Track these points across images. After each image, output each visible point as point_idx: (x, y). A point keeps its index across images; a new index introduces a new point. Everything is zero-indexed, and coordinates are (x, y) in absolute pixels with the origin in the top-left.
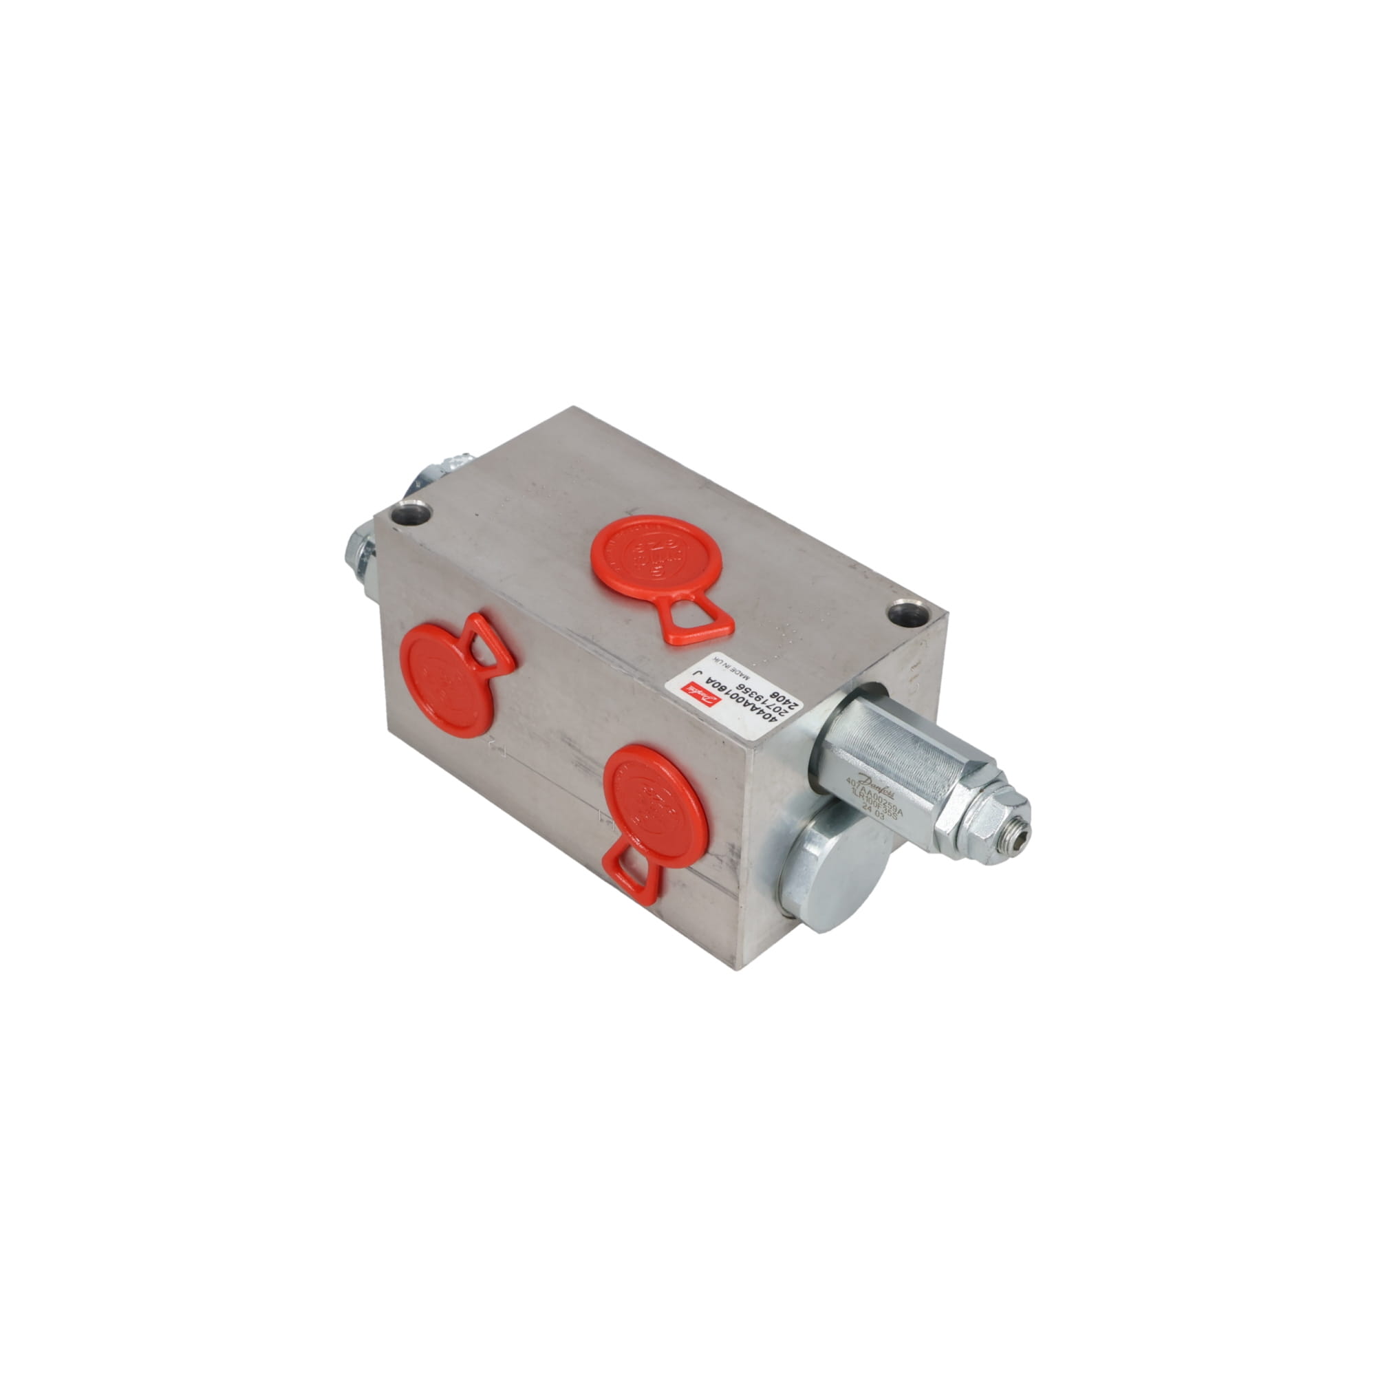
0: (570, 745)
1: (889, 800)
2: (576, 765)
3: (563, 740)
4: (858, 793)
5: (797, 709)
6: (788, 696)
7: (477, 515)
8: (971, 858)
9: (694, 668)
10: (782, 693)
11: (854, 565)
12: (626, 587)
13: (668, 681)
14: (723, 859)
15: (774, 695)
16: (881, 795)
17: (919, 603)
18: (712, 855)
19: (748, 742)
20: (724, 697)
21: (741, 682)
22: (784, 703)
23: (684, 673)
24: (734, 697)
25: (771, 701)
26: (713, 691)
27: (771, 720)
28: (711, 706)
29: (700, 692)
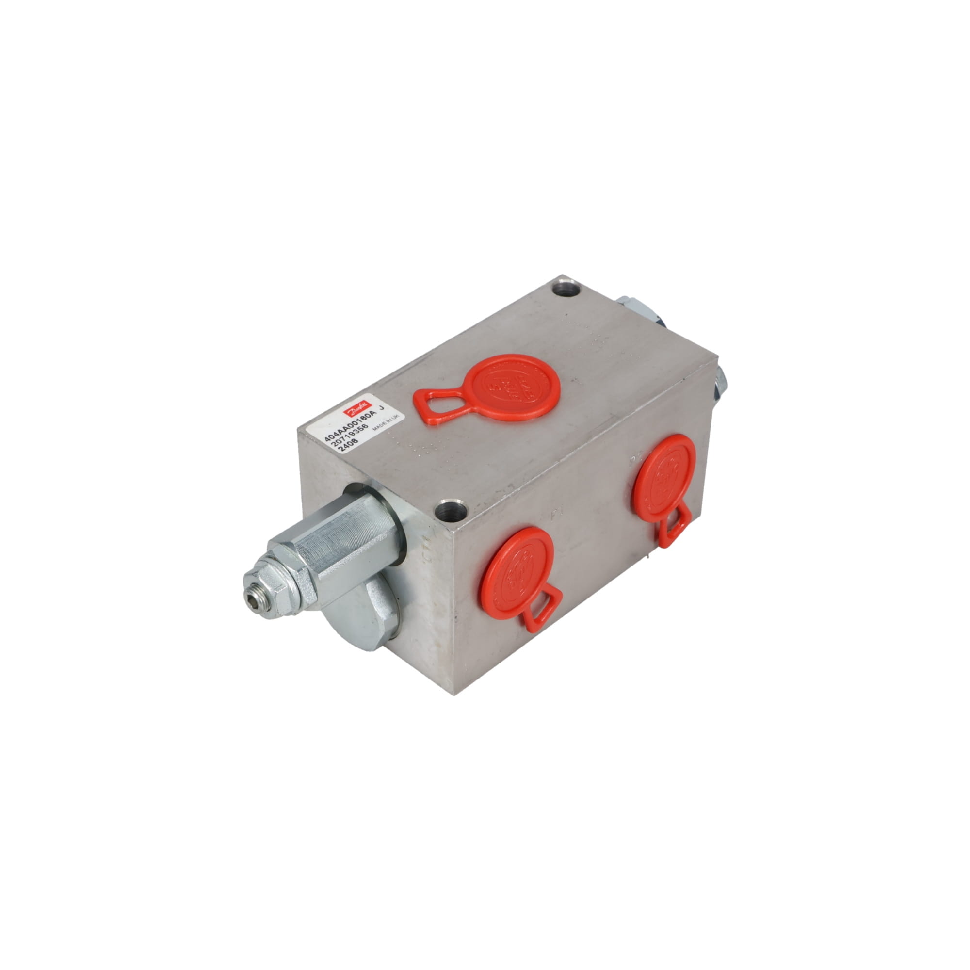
6: (352, 447)
9: (386, 406)
10: (356, 445)
15: (354, 441)
19: (306, 427)
20: (354, 419)
21: (371, 427)
22: (345, 445)
23: (382, 402)
24: (353, 424)
25: (347, 440)
26: (362, 414)
27: (326, 438)
28: (346, 412)
29: (360, 408)
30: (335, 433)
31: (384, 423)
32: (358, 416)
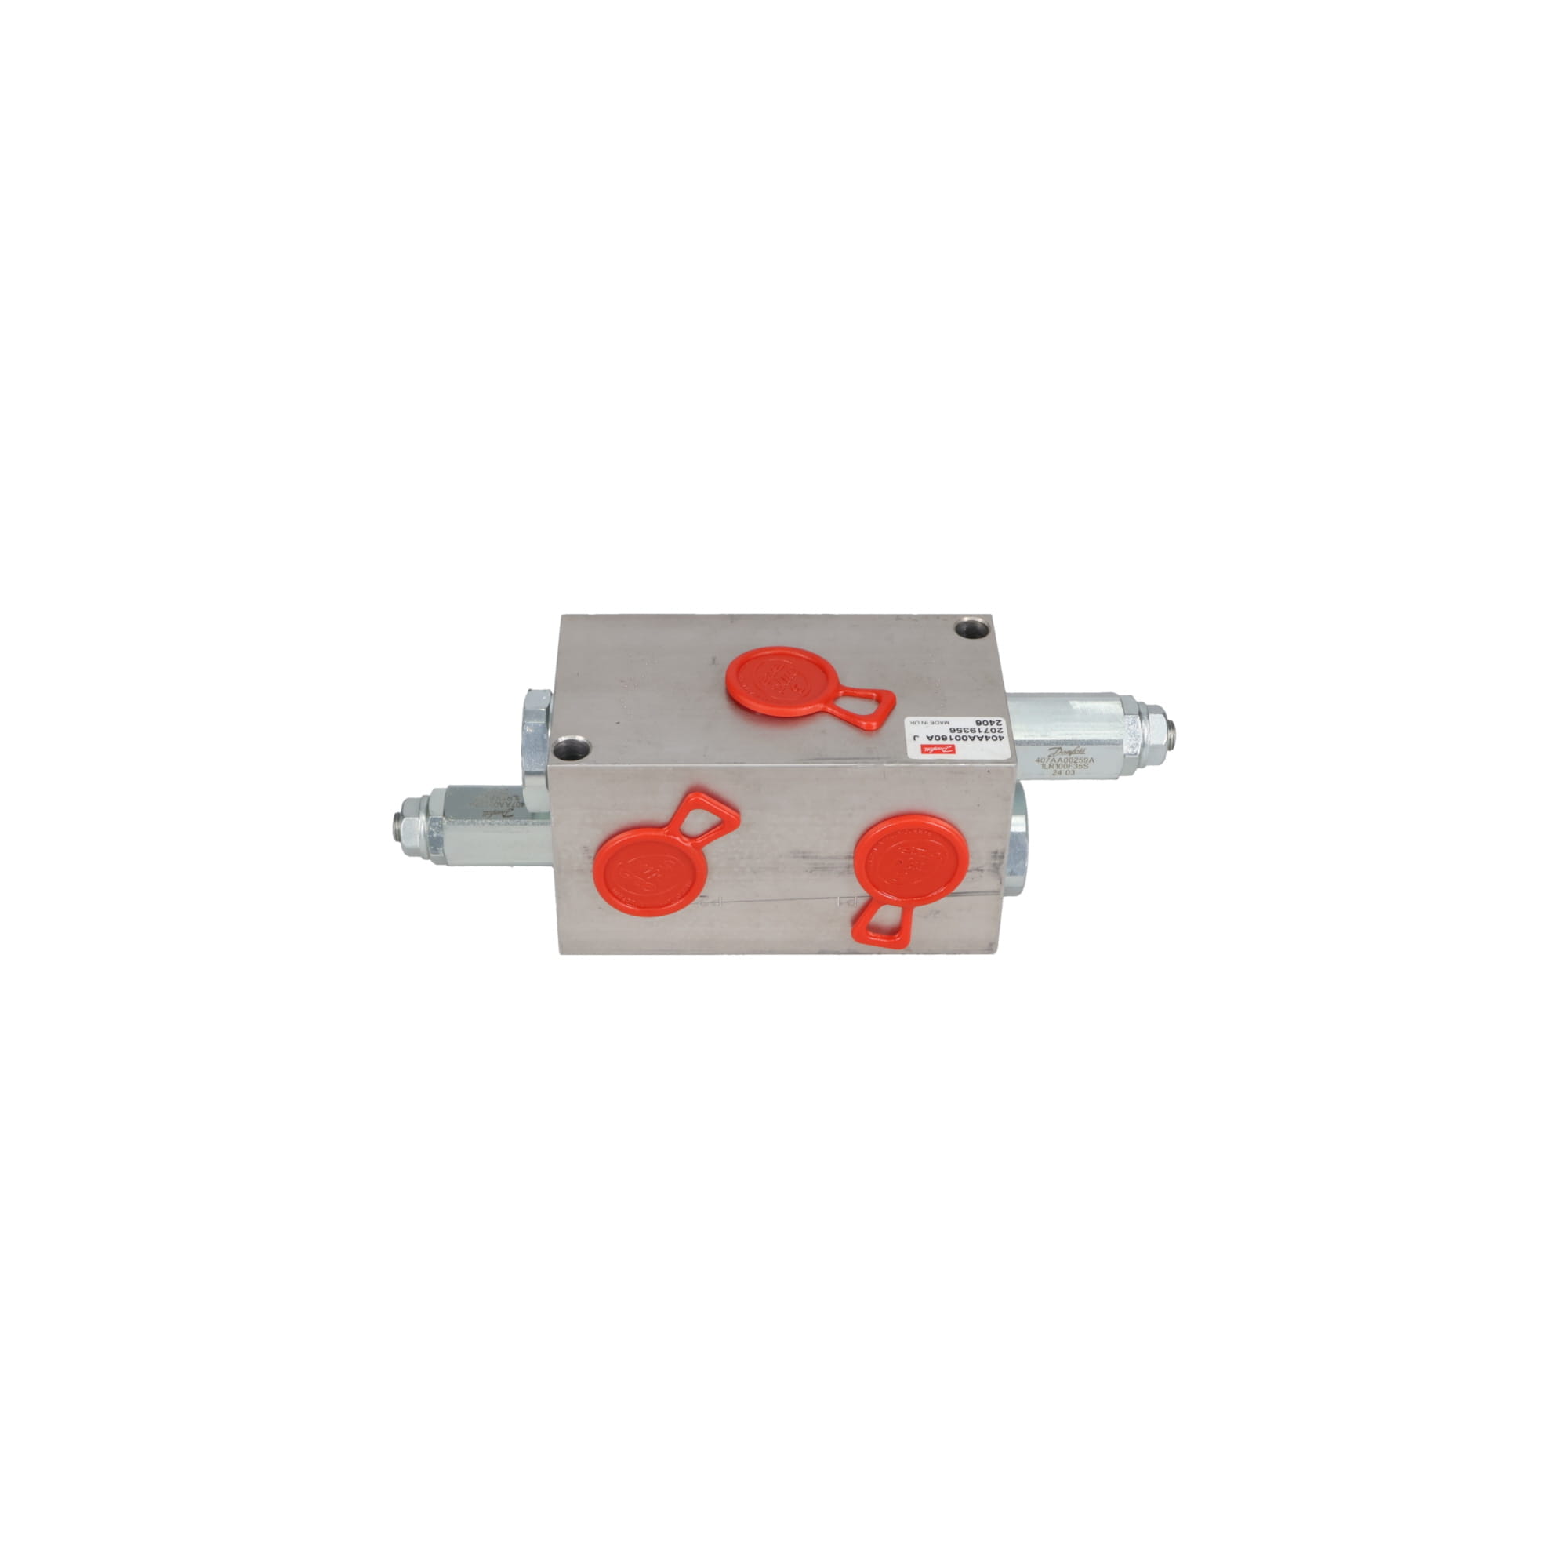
0: (804, 857)
1: (1083, 756)
2: (811, 872)
3: (795, 857)
4: (1047, 766)
5: (1003, 722)
6: (988, 719)
7: (618, 723)
8: (1143, 767)
9: (909, 737)
10: (981, 719)
11: (898, 617)
12: (793, 710)
13: (907, 753)
14: (984, 868)
15: (979, 723)
16: (1072, 756)
17: (966, 619)
18: (971, 871)
19: (1008, 760)
20: (954, 742)
21: (948, 727)
22: (992, 725)
23: (908, 742)
24: (959, 739)
25: (983, 728)
26: (941, 742)
27: (1001, 740)
28: (954, 752)
29: (935, 749)
30: (987, 740)
31: (933, 723)
32: (948, 742)
